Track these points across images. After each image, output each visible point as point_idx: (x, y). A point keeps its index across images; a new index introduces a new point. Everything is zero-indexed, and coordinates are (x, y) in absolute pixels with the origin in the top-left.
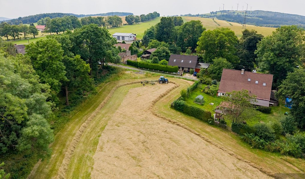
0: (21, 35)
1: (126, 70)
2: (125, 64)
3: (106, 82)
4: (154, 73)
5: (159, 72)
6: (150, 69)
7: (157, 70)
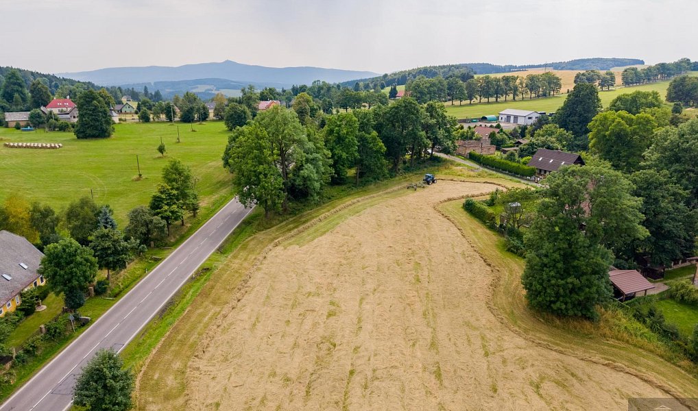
0: (365, 106)
1: (459, 165)
2: (466, 158)
3: (416, 174)
4: (494, 172)
5: (508, 174)
6: (496, 167)
7: (506, 171)
